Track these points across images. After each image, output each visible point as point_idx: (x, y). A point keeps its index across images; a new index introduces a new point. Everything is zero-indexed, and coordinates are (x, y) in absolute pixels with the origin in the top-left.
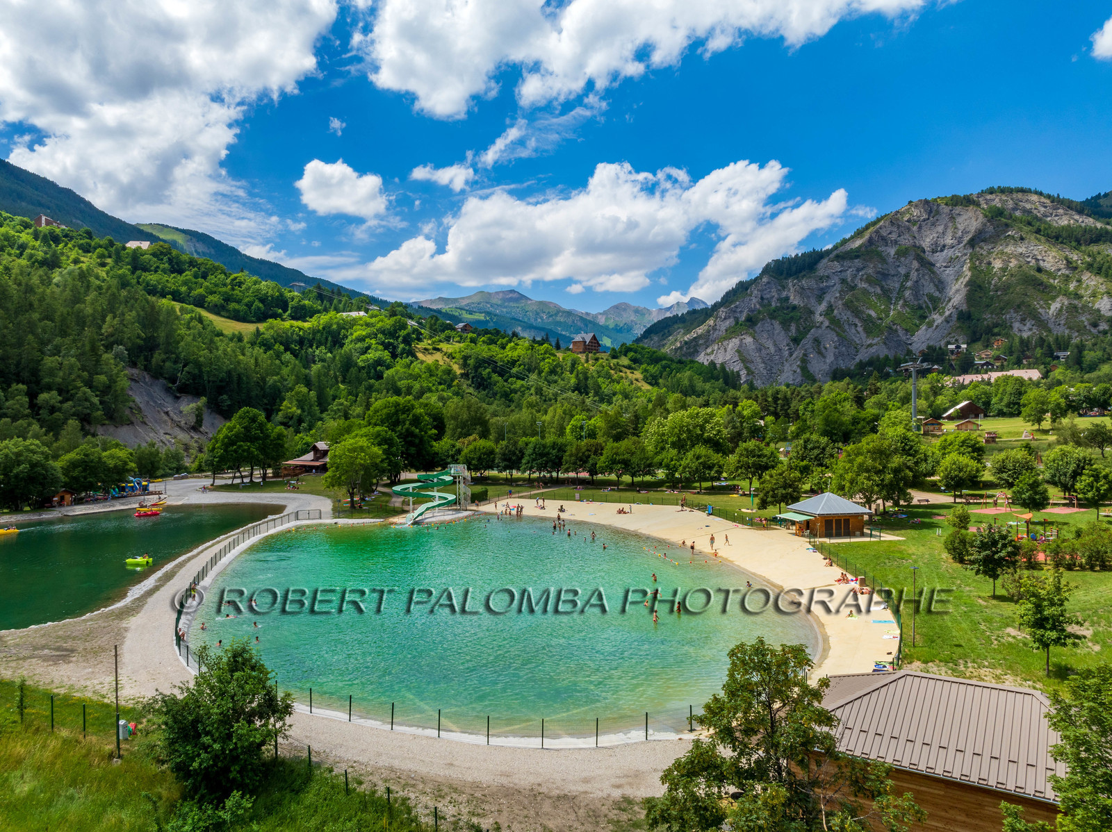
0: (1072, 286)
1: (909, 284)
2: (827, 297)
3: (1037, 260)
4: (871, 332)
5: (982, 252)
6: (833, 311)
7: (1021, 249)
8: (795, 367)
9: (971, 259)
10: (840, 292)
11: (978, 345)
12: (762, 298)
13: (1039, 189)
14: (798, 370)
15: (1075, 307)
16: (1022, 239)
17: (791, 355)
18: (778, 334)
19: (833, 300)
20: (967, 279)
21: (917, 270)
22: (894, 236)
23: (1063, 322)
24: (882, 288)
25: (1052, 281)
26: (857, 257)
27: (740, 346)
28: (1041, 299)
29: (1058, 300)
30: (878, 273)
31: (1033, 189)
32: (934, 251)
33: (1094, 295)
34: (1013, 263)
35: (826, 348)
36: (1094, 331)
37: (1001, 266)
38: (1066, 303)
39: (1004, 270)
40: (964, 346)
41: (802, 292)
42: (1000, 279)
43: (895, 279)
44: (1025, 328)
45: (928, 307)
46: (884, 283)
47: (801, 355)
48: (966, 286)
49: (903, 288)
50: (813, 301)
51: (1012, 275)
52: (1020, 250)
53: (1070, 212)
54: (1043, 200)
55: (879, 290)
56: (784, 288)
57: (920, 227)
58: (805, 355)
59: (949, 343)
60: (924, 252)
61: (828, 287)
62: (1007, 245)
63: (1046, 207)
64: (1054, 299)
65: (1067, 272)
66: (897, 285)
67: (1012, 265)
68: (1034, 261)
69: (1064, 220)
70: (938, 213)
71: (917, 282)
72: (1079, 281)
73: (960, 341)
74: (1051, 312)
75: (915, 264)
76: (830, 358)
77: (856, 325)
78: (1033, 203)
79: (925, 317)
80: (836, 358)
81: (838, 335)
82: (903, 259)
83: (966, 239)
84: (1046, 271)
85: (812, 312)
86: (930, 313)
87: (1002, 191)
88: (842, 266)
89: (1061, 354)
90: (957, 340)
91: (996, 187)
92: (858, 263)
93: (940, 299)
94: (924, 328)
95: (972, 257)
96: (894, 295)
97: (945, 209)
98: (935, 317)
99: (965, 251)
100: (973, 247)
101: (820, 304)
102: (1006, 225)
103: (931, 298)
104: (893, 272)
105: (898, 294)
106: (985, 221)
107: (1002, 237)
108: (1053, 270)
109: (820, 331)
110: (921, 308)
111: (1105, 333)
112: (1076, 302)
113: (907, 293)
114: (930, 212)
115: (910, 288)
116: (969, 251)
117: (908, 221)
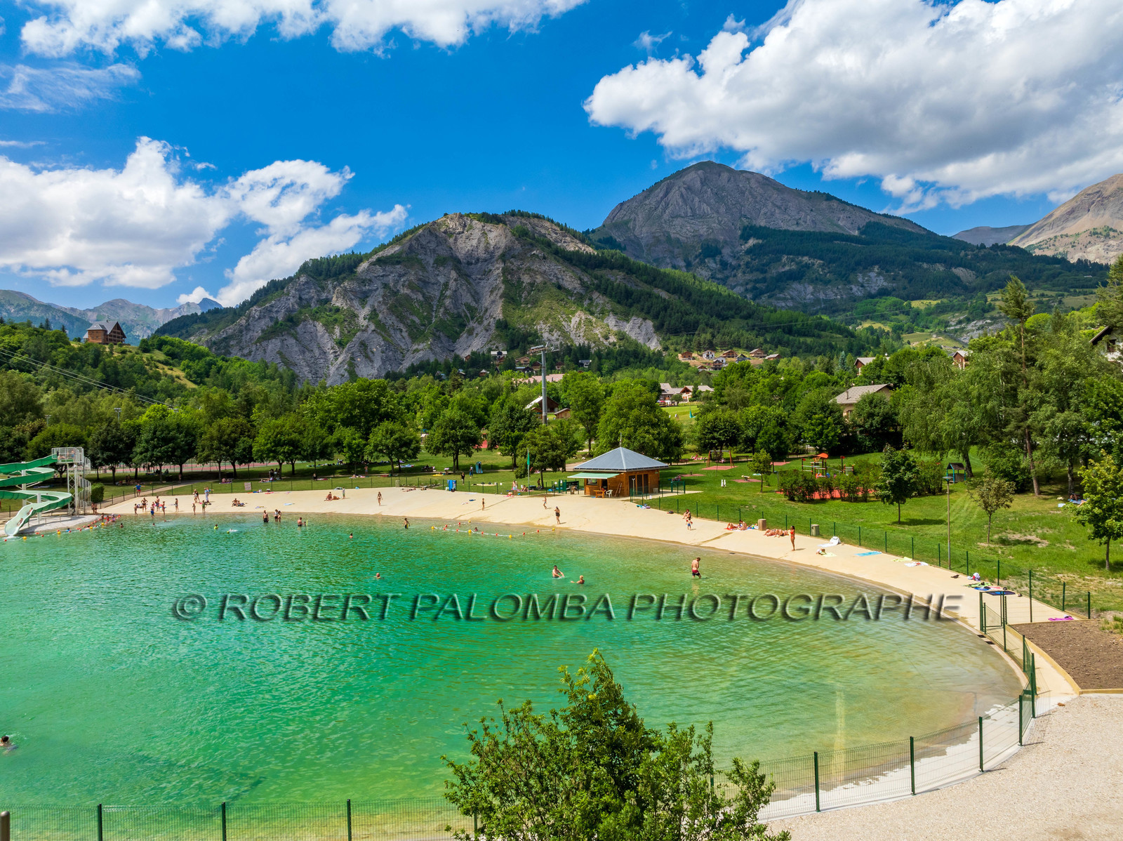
0: (585, 303)
1: (448, 293)
2: (370, 301)
3: (558, 278)
4: (416, 338)
5: (512, 267)
6: (377, 315)
7: (545, 268)
8: (342, 371)
9: (503, 274)
10: (383, 296)
11: (516, 353)
12: (300, 298)
13: (551, 217)
14: (346, 374)
15: (591, 321)
16: (544, 258)
17: (336, 358)
18: (322, 336)
19: (376, 304)
20: (501, 291)
21: (455, 280)
22: (432, 245)
23: (582, 334)
24: (424, 295)
25: (570, 298)
26: (398, 263)
27: (282, 347)
28: (564, 313)
29: (577, 314)
30: (420, 280)
31: (546, 216)
32: (469, 263)
33: (602, 312)
34: (539, 279)
35: (373, 352)
36: (606, 342)
37: (529, 281)
38: (583, 318)
39: (532, 285)
40: (505, 353)
41: (345, 294)
42: (529, 293)
43: (435, 287)
44: (555, 337)
45: (466, 316)
46: (425, 291)
47: (348, 359)
48: (501, 297)
49: (442, 296)
50: (356, 303)
51: (539, 290)
53: (575, 240)
54: (554, 227)
55: (420, 297)
56: (323, 289)
57: (456, 240)
58: (352, 359)
59: (490, 350)
60: (461, 263)
61: (371, 291)
62: (533, 262)
63: (556, 234)
64: (573, 313)
65: (581, 291)
66: (437, 294)
67: (538, 281)
68: (555, 279)
69: (572, 246)
70: (471, 227)
71: (455, 291)
72: (591, 299)
73: (500, 349)
74: (572, 325)
75: (454, 274)
76: (378, 363)
77: (401, 331)
78: (547, 229)
79: (465, 326)
80: (384, 362)
81: (384, 339)
82: (441, 268)
83: (498, 254)
84: (565, 289)
85: (355, 316)
86: (469, 322)
87: (522, 215)
88: (384, 270)
89: (584, 362)
90: (497, 347)
91: (516, 211)
92: (399, 268)
93: (476, 309)
94: (465, 335)
95: (505, 271)
96: (435, 303)
97: (478, 225)
98: (474, 325)
99: (498, 266)
100: (504, 262)
101: (363, 308)
102: (532, 244)
103: (469, 307)
104: (433, 281)
105: (439, 302)
106: (513, 238)
107: (529, 255)
108: (570, 288)
109: (366, 335)
110: (460, 316)
111: (614, 344)
112: (591, 317)
113: (447, 302)
114: (465, 226)
115: (450, 297)
116: (501, 265)
117: (444, 232)
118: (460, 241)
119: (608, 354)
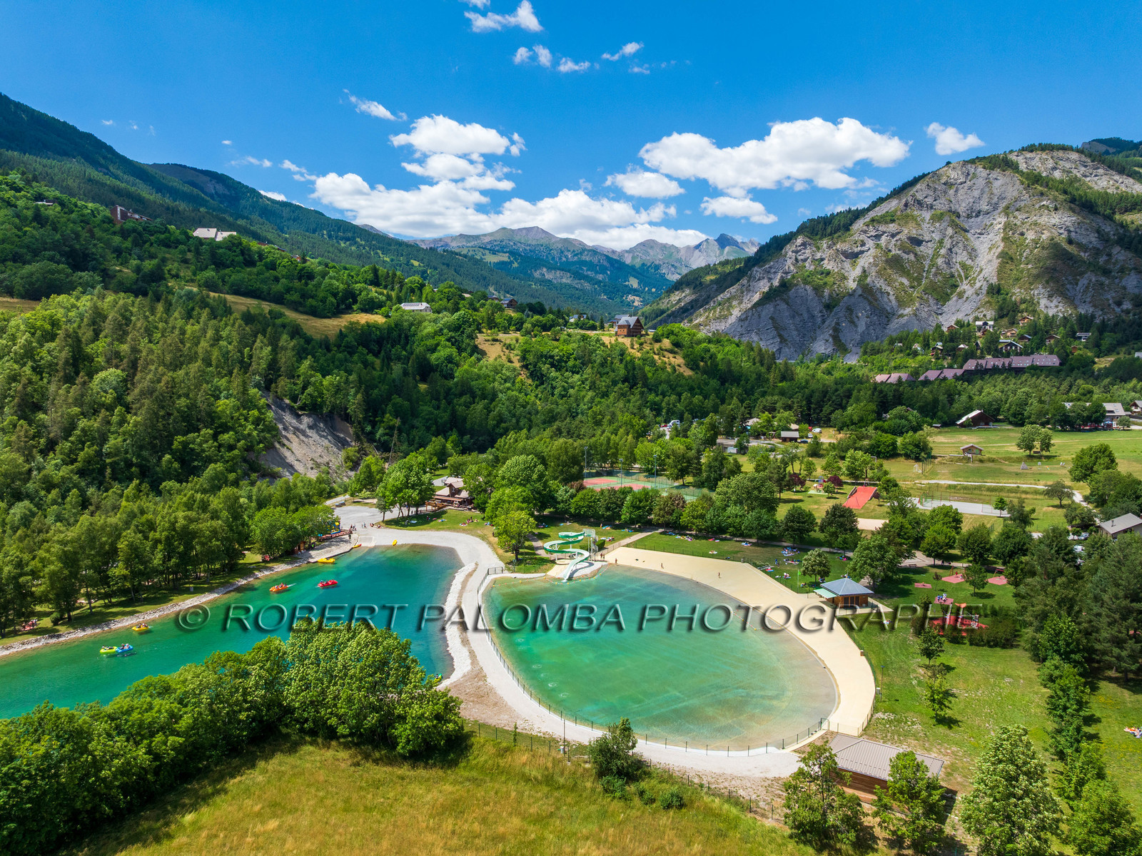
0: (1102, 260)
1: (943, 251)
2: (861, 262)
3: (1070, 232)
4: (903, 301)
5: (1015, 221)
6: (866, 277)
7: (1055, 220)
8: (827, 336)
9: (1004, 229)
10: (874, 257)
11: (1005, 323)
12: (796, 260)
14: (830, 339)
15: (1102, 284)
16: (1056, 209)
17: (824, 322)
18: (812, 300)
19: (866, 266)
20: (1000, 250)
21: (951, 237)
22: (929, 200)
23: (1088, 300)
24: (916, 255)
25: (1082, 254)
26: (893, 221)
27: (774, 312)
28: (1070, 274)
29: (1086, 276)
30: (913, 239)
32: (969, 217)
33: (1122, 270)
34: (1046, 235)
35: (858, 317)
36: (1118, 310)
37: (1033, 237)
38: (1094, 279)
39: (1035, 242)
40: (991, 323)
41: (837, 256)
42: (1031, 252)
43: (929, 245)
44: (1052, 305)
45: (960, 276)
46: (917, 250)
47: (833, 324)
48: (998, 257)
49: (936, 255)
50: (847, 265)
51: (1043, 248)
52: (1053, 221)
53: (1111, 171)
54: (1083, 158)
55: (912, 257)
56: (818, 248)
57: (957, 191)
58: (837, 324)
59: (977, 319)
60: (959, 216)
61: (862, 252)
62: (1041, 215)
63: (1086, 166)
64: (1082, 274)
65: (1098, 246)
66: (930, 252)
67: (1044, 237)
68: (1066, 233)
69: (1103, 182)
70: (975, 176)
71: (950, 249)
72: (1109, 255)
73: (988, 317)
74: (1078, 288)
75: (950, 231)
76: (862, 327)
77: (888, 294)
78: (1073, 162)
79: (957, 286)
80: (868, 327)
81: (870, 303)
82: (937, 225)
83: (1003, 205)
84: (1078, 244)
85: (845, 278)
86: (962, 281)
87: (1044, 148)
88: (877, 230)
89: (1083, 335)
90: (985, 316)
92: (892, 227)
93: (972, 268)
94: (955, 299)
95: (1007, 226)
96: (927, 263)
97: (981, 171)
98: (966, 287)
99: (999, 220)
100: (1007, 215)
101: (854, 269)
102: (1042, 194)
103: (964, 266)
104: (927, 238)
105: (931, 261)
106: (1021, 187)
107: (1037, 206)
108: (1084, 241)
109: (853, 300)
110: (953, 276)
111: (1128, 312)
112: (1103, 279)
113: (940, 261)
114: (968, 174)
115: (943, 256)
116: (1003, 220)
117: (945, 184)
118: (961, 192)
119: (1116, 325)
